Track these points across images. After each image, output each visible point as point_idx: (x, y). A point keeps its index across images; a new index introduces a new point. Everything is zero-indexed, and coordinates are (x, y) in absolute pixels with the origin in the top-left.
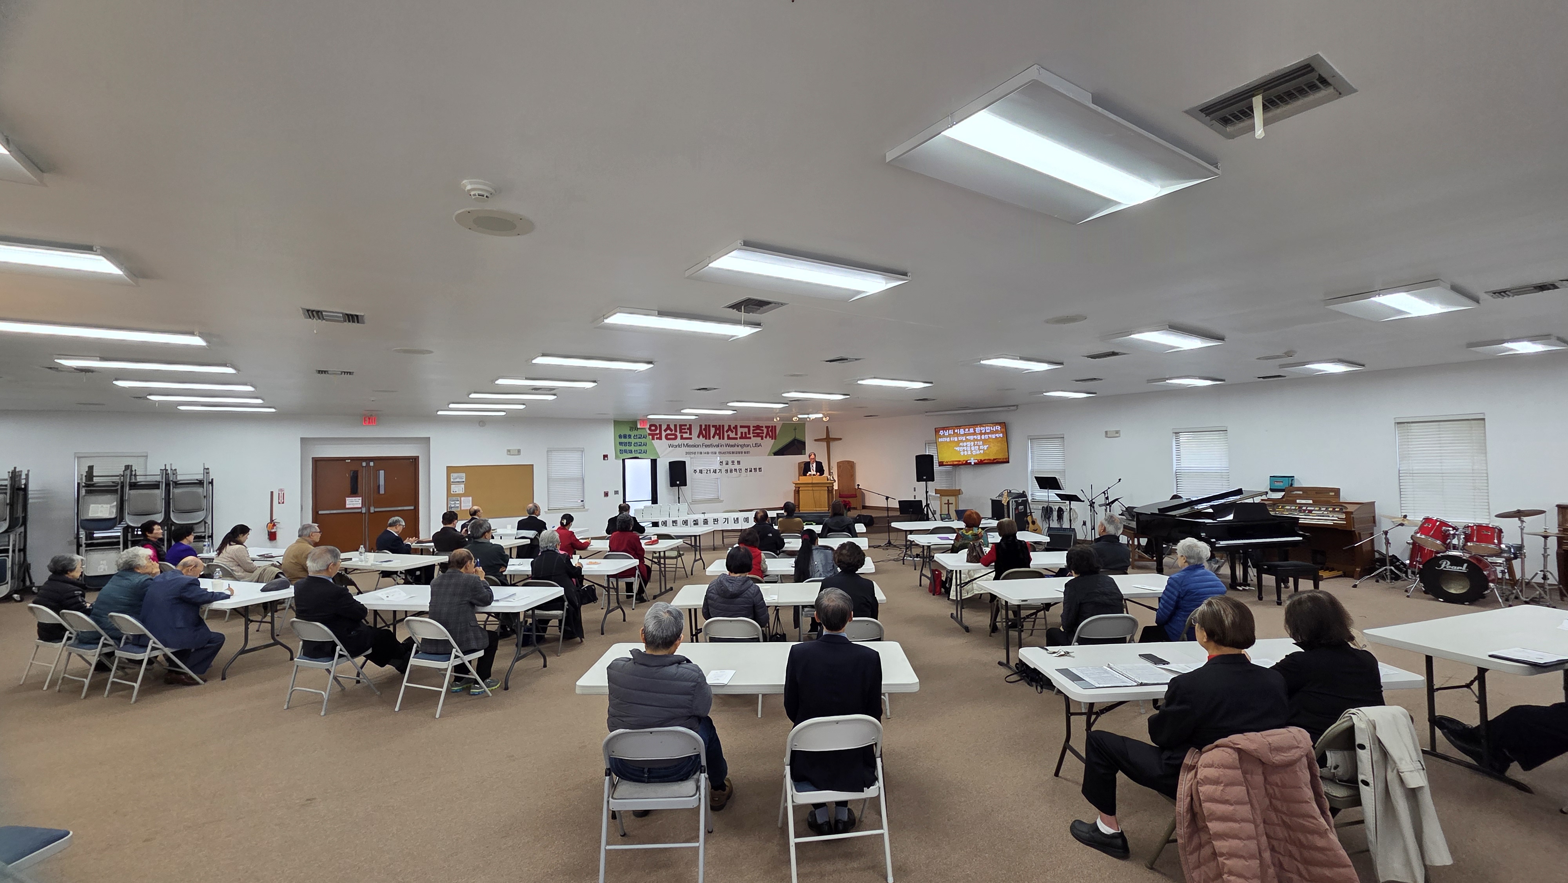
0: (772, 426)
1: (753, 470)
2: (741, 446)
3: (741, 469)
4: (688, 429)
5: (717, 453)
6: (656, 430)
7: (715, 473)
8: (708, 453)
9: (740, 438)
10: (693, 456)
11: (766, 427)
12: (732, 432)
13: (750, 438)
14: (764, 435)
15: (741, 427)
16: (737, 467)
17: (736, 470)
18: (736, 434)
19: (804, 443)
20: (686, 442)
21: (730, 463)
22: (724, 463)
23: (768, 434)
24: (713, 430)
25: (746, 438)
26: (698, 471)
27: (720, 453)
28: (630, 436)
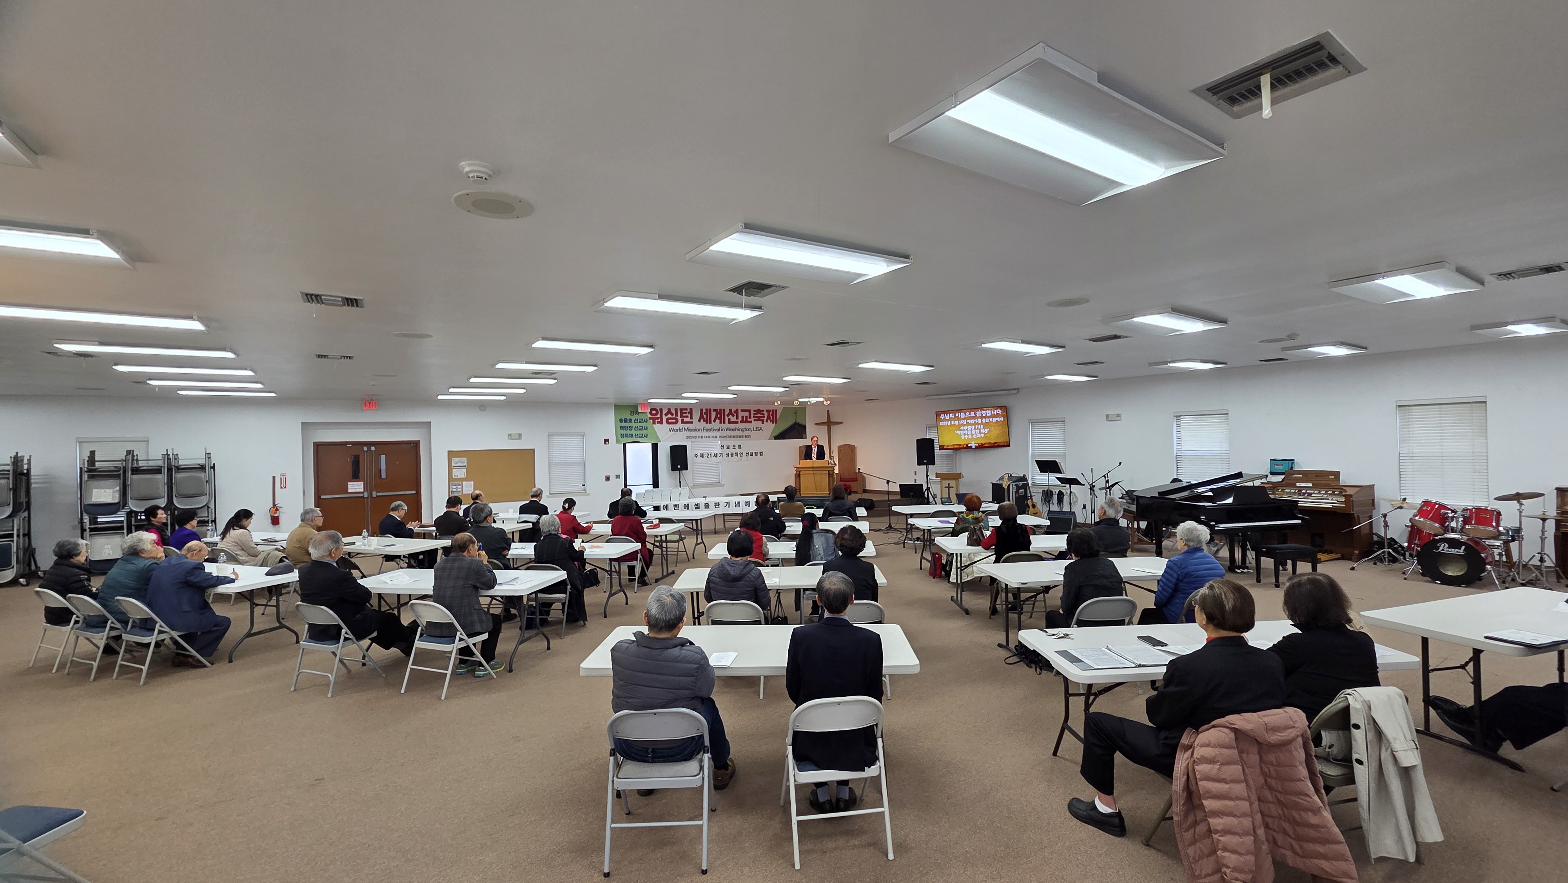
0: (773, 410)
1: (754, 454)
2: (742, 430)
3: (742, 453)
4: (689, 413)
5: (718, 437)
6: (657, 414)
7: (716, 457)
8: (709, 437)
9: (741, 422)
10: (693, 440)
11: (767, 411)
12: (733, 416)
13: (751, 422)
14: (765, 419)
15: (742, 411)
16: (738, 451)
17: (736, 454)
18: (737, 418)
19: (805, 427)
20: (686, 426)
21: (731, 447)
22: (725, 447)
23: (768, 418)
24: (714, 414)
25: (747, 422)
26: (699, 455)
27: (721, 437)
28: (630, 420)
